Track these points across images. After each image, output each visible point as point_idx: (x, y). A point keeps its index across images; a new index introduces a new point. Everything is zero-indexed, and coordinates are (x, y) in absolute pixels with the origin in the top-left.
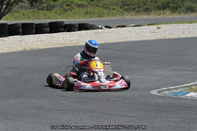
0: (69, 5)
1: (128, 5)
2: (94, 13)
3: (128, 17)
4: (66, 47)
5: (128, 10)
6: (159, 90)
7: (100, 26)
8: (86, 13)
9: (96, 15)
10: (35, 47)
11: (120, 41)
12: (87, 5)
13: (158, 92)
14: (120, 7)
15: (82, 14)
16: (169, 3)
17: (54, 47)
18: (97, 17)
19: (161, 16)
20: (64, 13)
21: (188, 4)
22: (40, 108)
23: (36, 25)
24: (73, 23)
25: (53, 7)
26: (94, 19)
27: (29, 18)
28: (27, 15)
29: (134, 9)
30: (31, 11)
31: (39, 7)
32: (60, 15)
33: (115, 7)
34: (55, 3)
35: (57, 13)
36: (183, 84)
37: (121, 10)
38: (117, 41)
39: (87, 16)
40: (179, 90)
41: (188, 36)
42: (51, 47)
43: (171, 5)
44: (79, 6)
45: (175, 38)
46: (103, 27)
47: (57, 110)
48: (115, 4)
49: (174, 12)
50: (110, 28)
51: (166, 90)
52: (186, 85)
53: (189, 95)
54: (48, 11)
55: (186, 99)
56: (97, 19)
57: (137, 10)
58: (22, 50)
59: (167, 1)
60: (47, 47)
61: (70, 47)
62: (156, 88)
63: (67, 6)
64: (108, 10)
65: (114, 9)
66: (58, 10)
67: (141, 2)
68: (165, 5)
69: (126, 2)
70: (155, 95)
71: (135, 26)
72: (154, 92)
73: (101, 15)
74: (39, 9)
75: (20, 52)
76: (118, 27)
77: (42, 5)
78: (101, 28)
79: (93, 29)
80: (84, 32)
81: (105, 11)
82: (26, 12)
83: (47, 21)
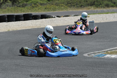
0: (36, 4)
1: (70, 4)
2: (50, 8)
3: (70, 11)
4: (33, 28)
5: (70, 7)
6: (89, 53)
7: (54, 16)
8: (46, 8)
9: (51, 9)
10: (15, 29)
11: (65, 25)
12: (46, 4)
13: (88, 55)
14: (66, 5)
15: (43, 9)
16: (94, 2)
17: (27, 29)
18: (52, 11)
19: (90, 10)
20: (33, 9)
21: (106, 2)
22: (18, 65)
23: (16, 16)
24: (38, 14)
25: (26, 5)
26: (50, 12)
27: (12, 12)
28: (10, 10)
29: (74, 6)
30: (13, 8)
31: (18, 5)
32: (30, 10)
33: (63, 5)
34: (27, 3)
35: (28, 9)
36: (103, 50)
37: (66, 6)
38: (64, 25)
39: (46, 10)
40: (100, 54)
41: (106, 22)
42: (24, 29)
43: (96, 3)
44: (41, 4)
45: (98, 22)
46: (56, 17)
47: (28, 66)
48: (63, 3)
49: (97, 7)
50: (59, 17)
51: (93, 54)
52: (105, 50)
53: (106, 56)
54: (23, 8)
55: (104, 59)
56: (52, 12)
57: (76, 6)
58: (7, 31)
59: (93, 1)
60: (22, 29)
61: (36, 28)
62: (87, 53)
63: (34, 4)
64: (59, 7)
65: (62, 6)
66: (29, 7)
67: (78, 2)
68: (92, 3)
69: (69, 2)
70: (86, 56)
71: (75, 16)
72: (86, 55)
73: (54, 9)
74: (17, 7)
75: (6, 32)
76: (64, 16)
77: (20, 4)
78: (55, 17)
79: (49, 18)
80: (44, 20)
81: (57, 7)
82: (10, 8)
83: (22, 13)
